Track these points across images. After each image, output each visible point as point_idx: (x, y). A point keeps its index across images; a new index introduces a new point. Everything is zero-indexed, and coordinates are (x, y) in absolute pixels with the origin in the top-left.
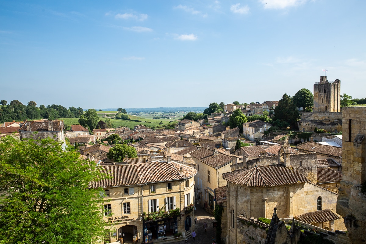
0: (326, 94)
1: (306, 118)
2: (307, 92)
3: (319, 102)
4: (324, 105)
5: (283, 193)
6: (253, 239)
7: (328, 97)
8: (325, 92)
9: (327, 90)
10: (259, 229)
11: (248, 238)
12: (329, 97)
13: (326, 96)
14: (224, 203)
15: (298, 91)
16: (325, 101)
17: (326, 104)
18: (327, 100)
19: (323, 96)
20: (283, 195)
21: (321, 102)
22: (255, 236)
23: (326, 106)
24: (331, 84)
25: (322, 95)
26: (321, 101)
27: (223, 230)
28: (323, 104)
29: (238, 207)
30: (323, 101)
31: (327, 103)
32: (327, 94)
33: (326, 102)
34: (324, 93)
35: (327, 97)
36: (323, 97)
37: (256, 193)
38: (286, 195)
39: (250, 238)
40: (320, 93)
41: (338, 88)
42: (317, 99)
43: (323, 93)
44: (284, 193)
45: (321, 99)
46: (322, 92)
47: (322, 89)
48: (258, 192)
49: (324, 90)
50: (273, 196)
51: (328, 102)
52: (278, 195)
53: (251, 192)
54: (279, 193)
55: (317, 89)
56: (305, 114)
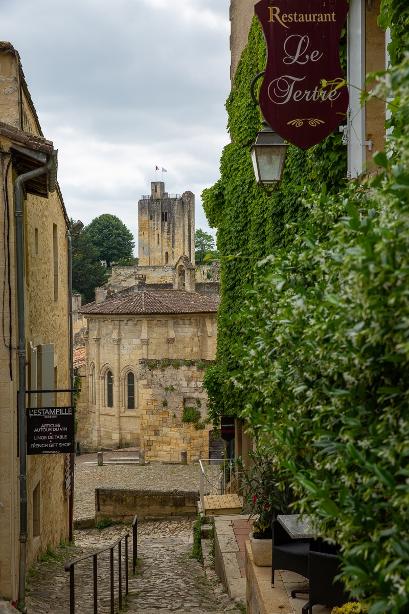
0: (166, 223)
1: (124, 281)
2: (114, 222)
3: (151, 244)
4: (162, 250)
5: (196, 330)
6: (173, 389)
7: (171, 231)
8: (164, 218)
9: (168, 215)
10: (184, 368)
11: (162, 392)
12: (173, 232)
13: (166, 228)
14: (82, 369)
15: (93, 221)
16: (165, 240)
17: (166, 249)
18: (168, 239)
19: (160, 227)
20: (195, 335)
21: (156, 244)
22: (175, 383)
23: (167, 253)
24: (175, 199)
25: (157, 225)
26: (156, 241)
27: (79, 425)
28: (160, 247)
29: (121, 360)
30: (160, 241)
31: (168, 245)
32: (169, 224)
33: (168, 242)
34: (163, 220)
35: (169, 231)
36: (160, 231)
37: (157, 328)
38: (201, 334)
39: (167, 389)
40: (151, 223)
41: (189, 211)
42: (147, 236)
43: (160, 222)
44: (198, 331)
45: (156, 236)
46: (158, 218)
47: (157, 212)
48: (159, 327)
49: (163, 213)
50: (182, 334)
51: (170, 243)
52: (190, 334)
53: (148, 327)
54: (191, 330)
55: (146, 211)
56: (119, 271)
